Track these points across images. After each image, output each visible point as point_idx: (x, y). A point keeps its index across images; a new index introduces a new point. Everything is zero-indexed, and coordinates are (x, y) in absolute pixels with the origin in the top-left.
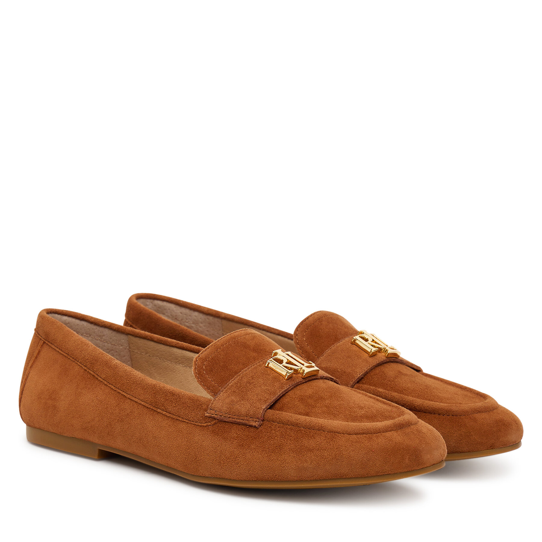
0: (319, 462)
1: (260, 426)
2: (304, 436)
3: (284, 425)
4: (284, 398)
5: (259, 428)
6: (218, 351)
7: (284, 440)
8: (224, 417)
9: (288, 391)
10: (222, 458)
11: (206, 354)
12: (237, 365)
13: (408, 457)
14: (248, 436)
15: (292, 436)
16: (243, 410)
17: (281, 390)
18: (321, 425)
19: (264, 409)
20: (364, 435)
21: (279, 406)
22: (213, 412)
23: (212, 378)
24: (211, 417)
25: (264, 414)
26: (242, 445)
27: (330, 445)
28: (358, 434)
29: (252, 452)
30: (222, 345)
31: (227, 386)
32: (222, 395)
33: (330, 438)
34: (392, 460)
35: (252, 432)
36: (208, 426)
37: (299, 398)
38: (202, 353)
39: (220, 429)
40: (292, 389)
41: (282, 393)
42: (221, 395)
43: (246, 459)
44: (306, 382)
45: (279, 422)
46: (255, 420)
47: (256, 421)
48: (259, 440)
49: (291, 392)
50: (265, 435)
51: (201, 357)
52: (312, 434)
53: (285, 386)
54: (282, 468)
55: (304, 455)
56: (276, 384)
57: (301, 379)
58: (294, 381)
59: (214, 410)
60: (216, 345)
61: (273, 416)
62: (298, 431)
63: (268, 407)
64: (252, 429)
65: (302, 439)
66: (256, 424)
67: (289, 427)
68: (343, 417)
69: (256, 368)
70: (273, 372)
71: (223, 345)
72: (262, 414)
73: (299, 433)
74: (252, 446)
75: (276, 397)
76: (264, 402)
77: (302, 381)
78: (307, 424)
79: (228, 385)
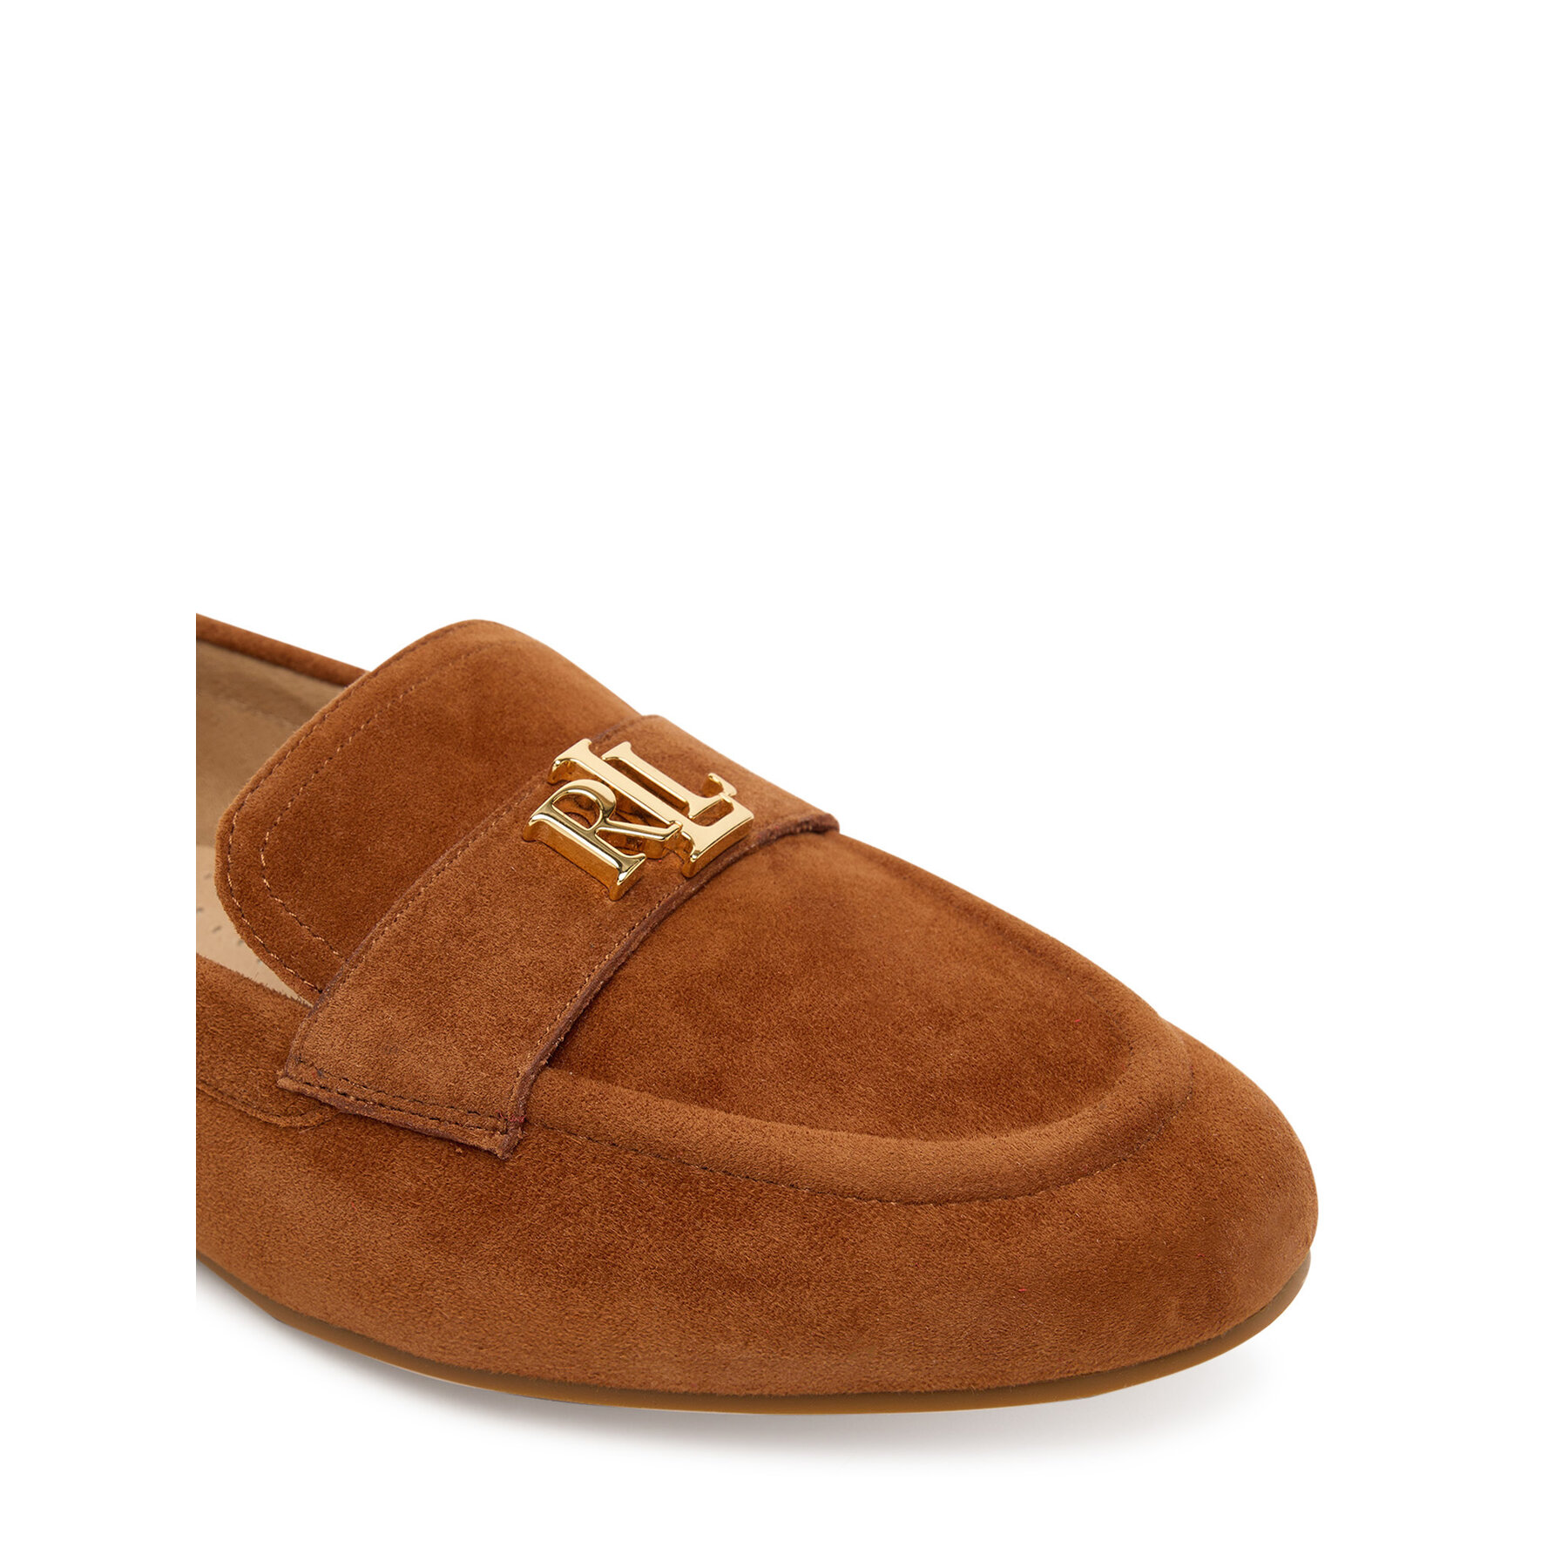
0: (781, 1339)
1: (515, 1149)
2: (707, 1211)
3: (616, 1149)
4: (610, 996)
5: (507, 1160)
6: (322, 772)
7: (622, 1228)
8: (358, 1099)
9: (628, 958)
10: (365, 1280)
11: (272, 793)
12: (403, 836)
13: (1176, 1302)
14: (464, 1192)
15: (654, 1208)
16: (437, 1081)
17: (594, 963)
18: (782, 1159)
19: (525, 1078)
20: (976, 1206)
21: (590, 1040)
22: (308, 1075)
23: (300, 906)
24: (303, 1095)
25: (528, 1099)
26: (443, 1238)
27: (827, 1260)
28: (948, 1201)
29: (484, 1272)
30: (340, 739)
31: (363, 953)
32: (345, 998)
33: (821, 1221)
34: (1106, 1325)
35: (480, 1178)
36: (295, 1128)
37: (678, 992)
38: (252, 791)
39: (345, 1150)
40: (642, 943)
41: (601, 978)
42: (338, 997)
43: (463, 1301)
44: (702, 888)
45: (596, 1136)
46: (490, 1122)
47: (495, 1129)
48: (510, 1219)
49: (640, 958)
50: (537, 1196)
51: (248, 813)
52: (741, 1200)
53: (613, 936)
54: (622, 1353)
55: (710, 1307)
56: (571, 932)
57: (679, 887)
58: (649, 900)
59: (312, 1065)
60: (313, 744)
61: (566, 1109)
62: (678, 1183)
63: (543, 1063)
64: (480, 1164)
65: (698, 1224)
66: (494, 1143)
67: (638, 1162)
68: (874, 1093)
69: (483, 850)
70: (559, 861)
71: (345, 738)
72: (516, 1099)
73: (685, 1193)
74: (486, 1246)
75: (577, 1003)
76: (522, 1037)
77: (686, 889)
78: (720, 1155)
79: (368, 947)
